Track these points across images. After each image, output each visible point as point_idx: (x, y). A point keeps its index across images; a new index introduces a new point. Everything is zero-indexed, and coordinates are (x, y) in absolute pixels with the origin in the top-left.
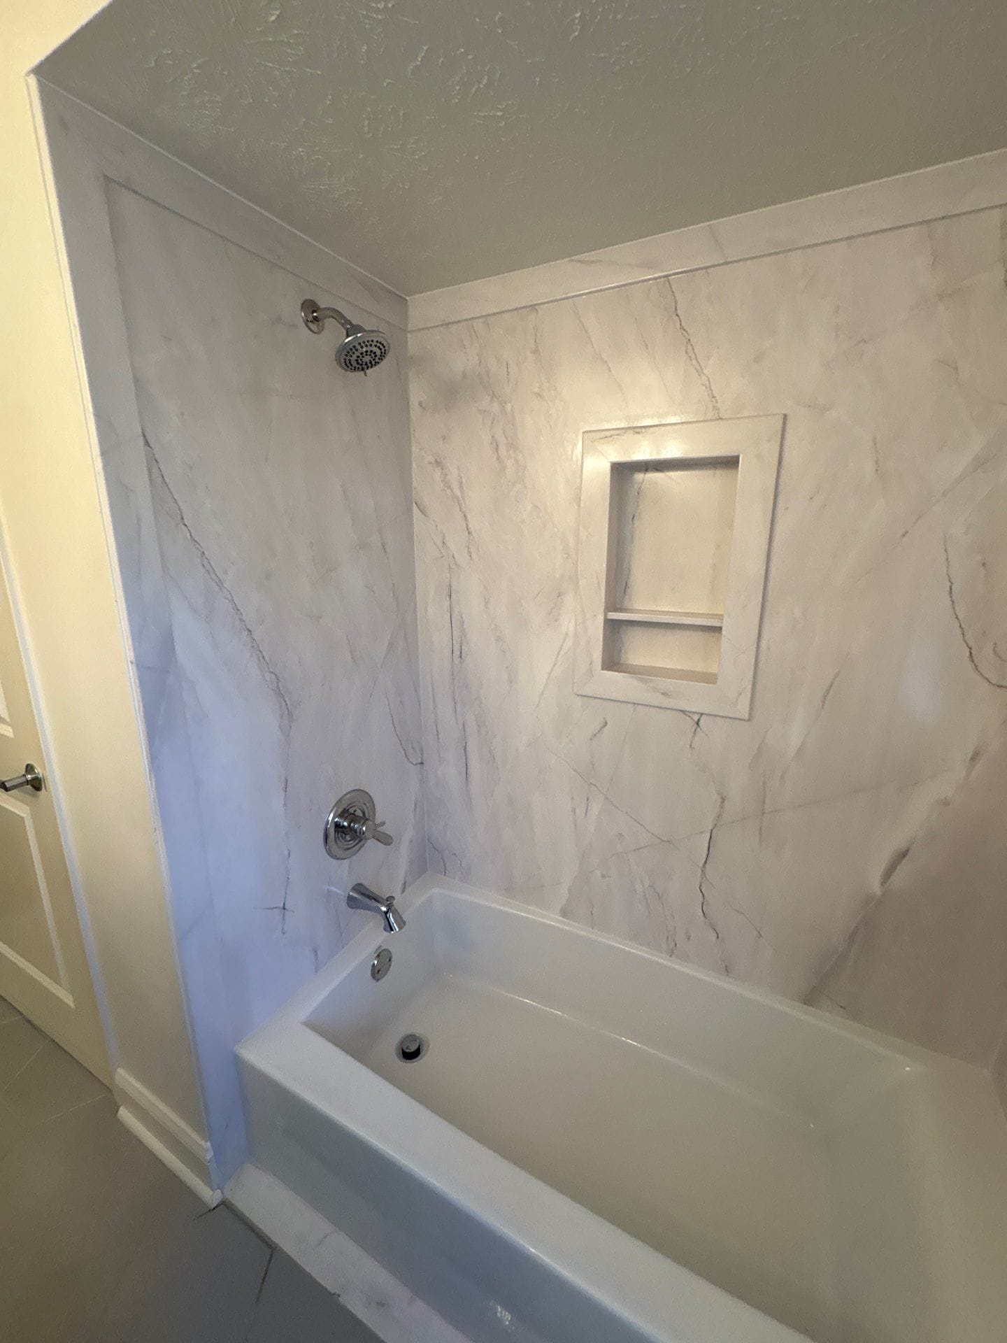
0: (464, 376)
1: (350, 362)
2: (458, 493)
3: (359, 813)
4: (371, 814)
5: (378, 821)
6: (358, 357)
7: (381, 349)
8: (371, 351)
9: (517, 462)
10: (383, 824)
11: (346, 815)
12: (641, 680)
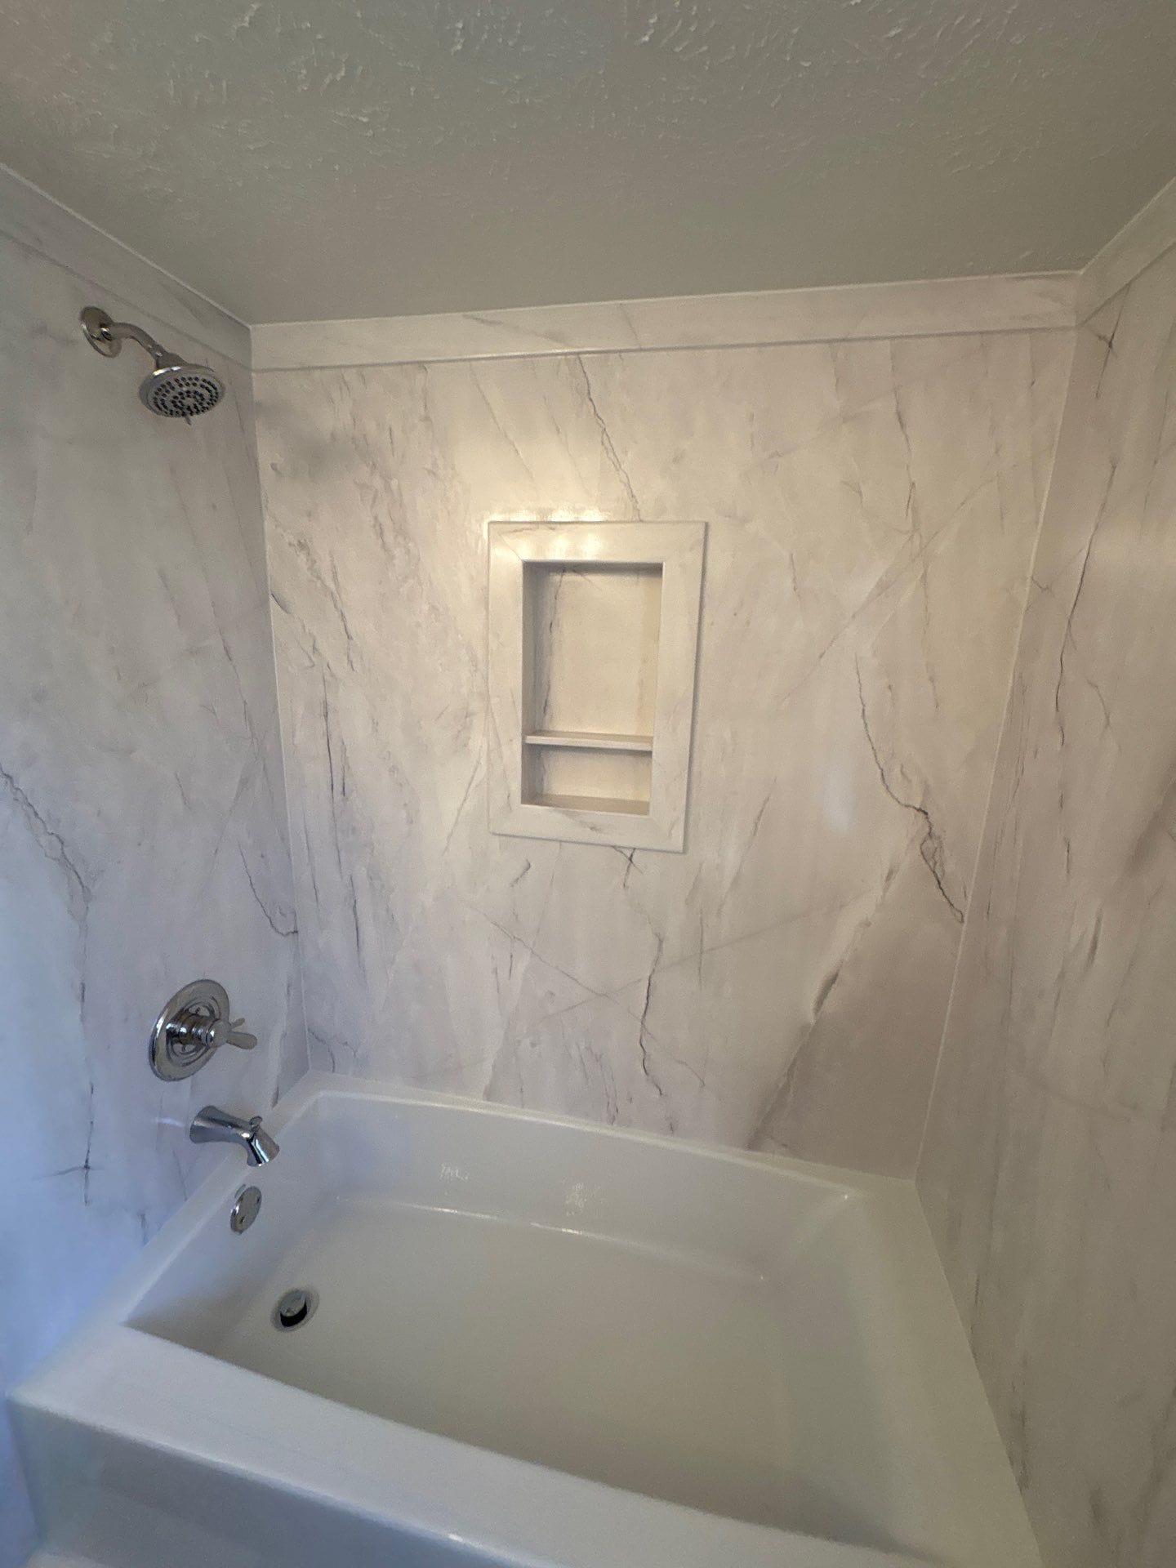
0: (333, 437)
1: (163, 404)
2: (332, 586)
3: (204, 1012)
4: (223, 1012)
5: (232, 1020)
6: (175, 397)
7: (209, 391)
8: (196, 392)
9: (408, 552)
10: (242, 1021)
11: (184, 1017)
12: (567, 814)
